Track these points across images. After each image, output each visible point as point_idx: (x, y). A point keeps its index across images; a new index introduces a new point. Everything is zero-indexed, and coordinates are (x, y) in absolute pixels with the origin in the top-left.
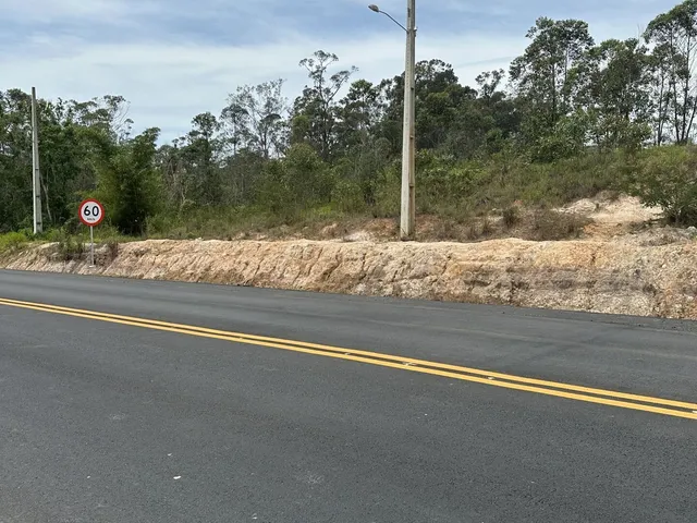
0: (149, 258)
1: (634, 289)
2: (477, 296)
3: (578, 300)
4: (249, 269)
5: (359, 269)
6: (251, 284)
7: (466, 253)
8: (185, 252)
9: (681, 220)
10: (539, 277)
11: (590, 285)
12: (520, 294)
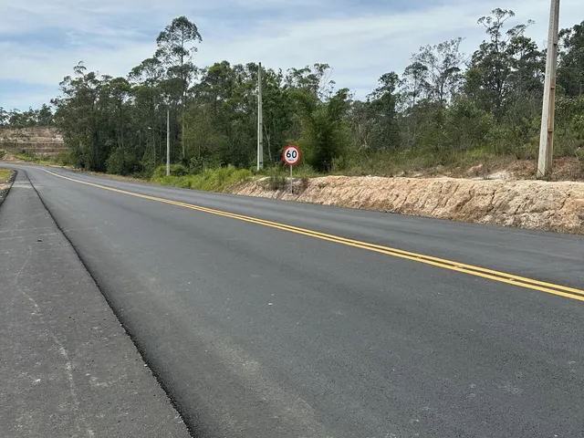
0: (328, 190)
4: (398, 199)
5: (487, 202)
8: (354, 185)
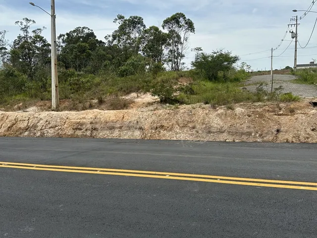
1: (136, 128)
2: (77, 135)
3: (116, 134)
5: (26, 124)
7: (74, 116)
9: (164, 101)
10: (102, 125)
11: (121, 128)
12: (95, 133)
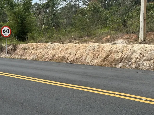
0: (29, 51)
4: (71, 56)
5: (120, 56)
6: (72, 63)
8: (44, 48)
